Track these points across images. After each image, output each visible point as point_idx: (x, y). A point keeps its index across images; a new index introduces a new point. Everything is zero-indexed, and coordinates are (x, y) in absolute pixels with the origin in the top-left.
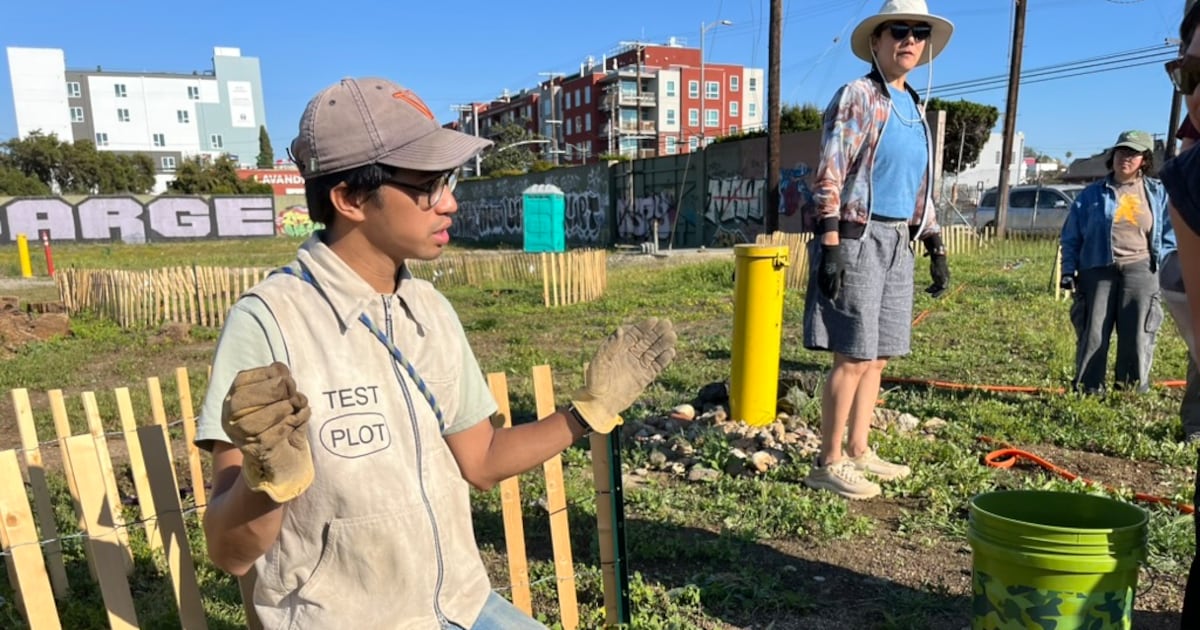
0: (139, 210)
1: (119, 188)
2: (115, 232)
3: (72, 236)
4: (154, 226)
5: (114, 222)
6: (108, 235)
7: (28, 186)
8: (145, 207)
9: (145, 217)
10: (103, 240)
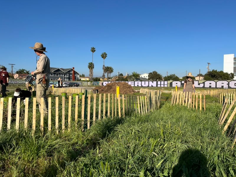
0: (228, 83)
1: (225, 79)
2: (223, 87)
3: (215, 87)
4: (230, 86)
5: (223, 85)
6: (221, 87)
7: (209, 78)
8: (229, 82)
9: (228, 84)
10: (220, 88)
